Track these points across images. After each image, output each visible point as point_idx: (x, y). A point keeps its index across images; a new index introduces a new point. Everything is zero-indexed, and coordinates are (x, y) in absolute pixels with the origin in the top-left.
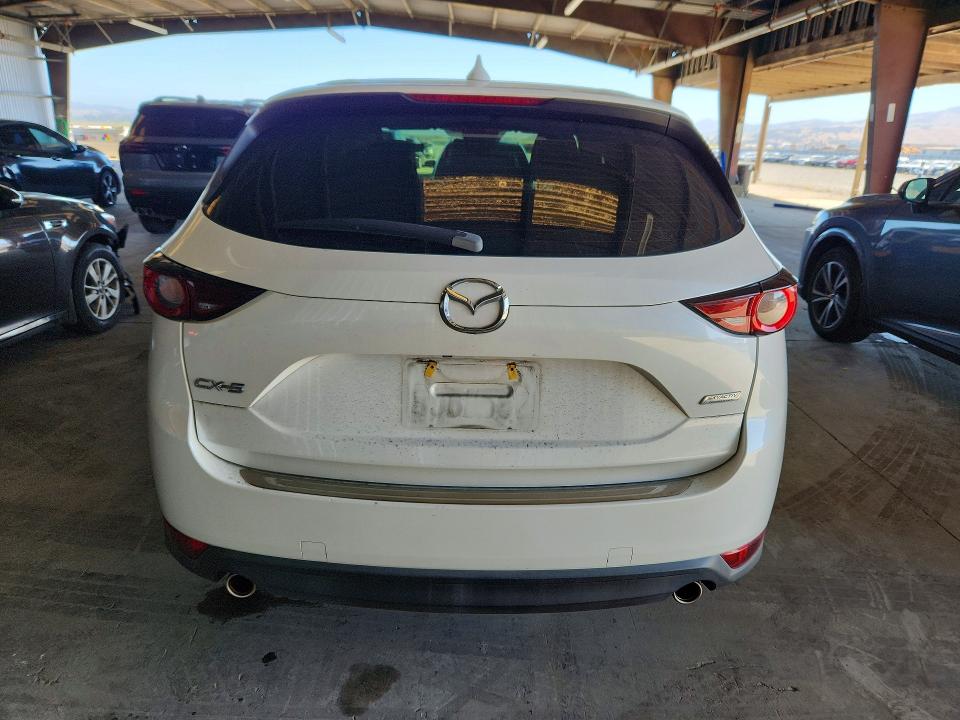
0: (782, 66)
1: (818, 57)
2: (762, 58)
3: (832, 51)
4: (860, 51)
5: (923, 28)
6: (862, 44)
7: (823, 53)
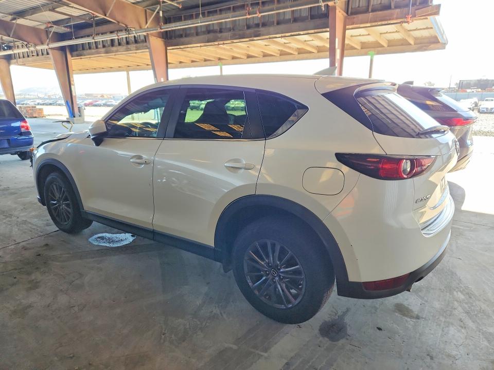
0: (90, 58)
1: (111, 55)
2: (75, 53)
3: (119, 53)
4: (135, 54)
5: (164, 48)
6: (135, 51)
7: (114, 54)
